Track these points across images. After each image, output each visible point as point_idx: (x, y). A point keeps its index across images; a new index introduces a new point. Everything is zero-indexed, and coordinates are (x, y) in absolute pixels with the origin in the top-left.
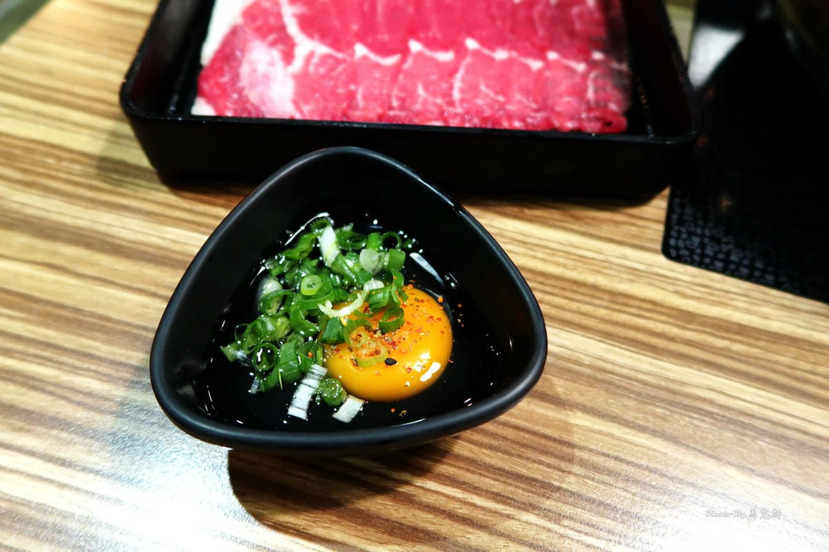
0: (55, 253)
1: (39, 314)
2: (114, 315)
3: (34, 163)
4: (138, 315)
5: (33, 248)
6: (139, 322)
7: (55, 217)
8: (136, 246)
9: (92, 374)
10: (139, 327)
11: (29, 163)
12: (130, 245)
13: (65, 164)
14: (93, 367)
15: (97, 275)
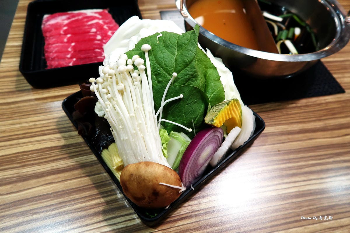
0: (46, 180)
1: (54, 196)
2: (74, 187)
3: (20, 160)
4: (80, 184)
5: (38, 182)
6: (82, 185)
7: (39, 171)
8: (67, 168)
9: (78, 203)
10: (83, 186)
11: (19, 160)
12: (65, 168)
13: (30, 156)
14: (78, 201)
15: (62, 180)
